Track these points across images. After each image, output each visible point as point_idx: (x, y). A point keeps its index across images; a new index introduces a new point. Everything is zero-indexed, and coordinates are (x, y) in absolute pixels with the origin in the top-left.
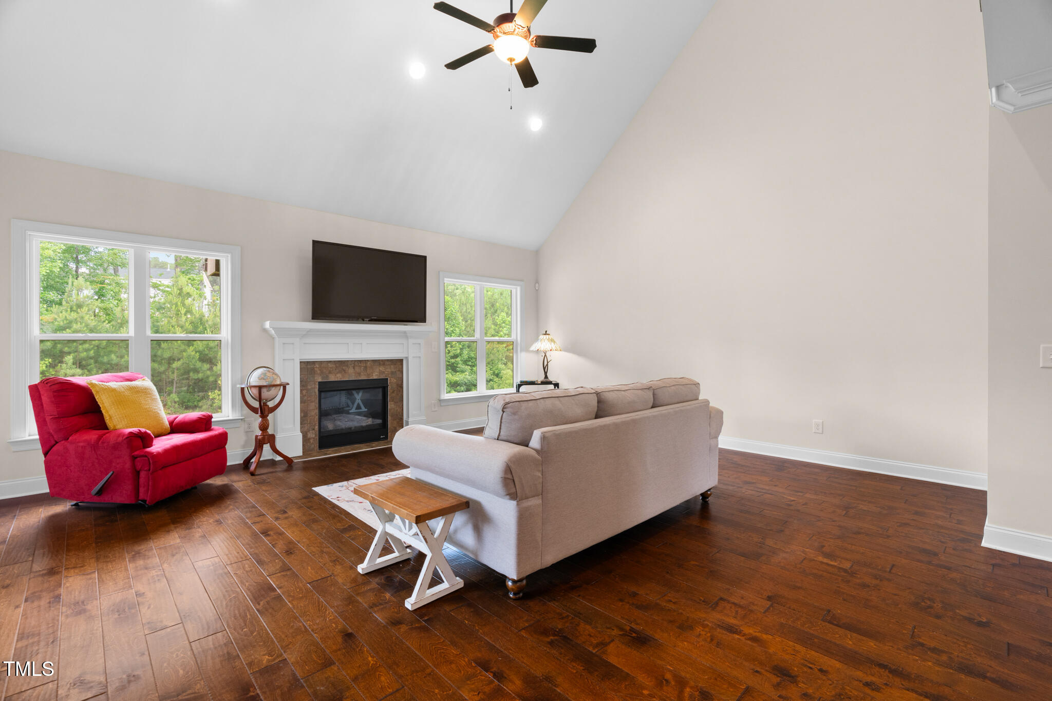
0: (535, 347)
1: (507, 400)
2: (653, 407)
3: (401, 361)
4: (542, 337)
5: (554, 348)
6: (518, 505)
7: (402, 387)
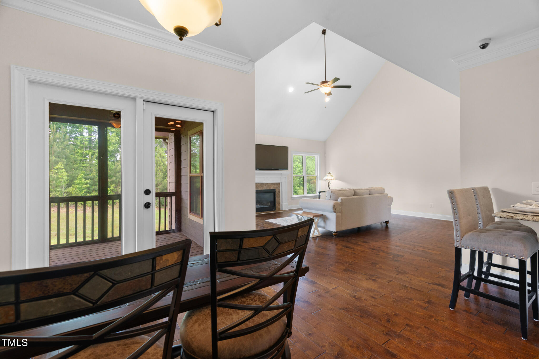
0: (325, 178)
1: (332, 191)
2: (369, 195)
3: (280, 183)
4: (328, 174)
5: (333, 179)
6: (336, 214)
7: (280, 192)
